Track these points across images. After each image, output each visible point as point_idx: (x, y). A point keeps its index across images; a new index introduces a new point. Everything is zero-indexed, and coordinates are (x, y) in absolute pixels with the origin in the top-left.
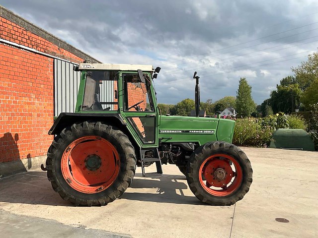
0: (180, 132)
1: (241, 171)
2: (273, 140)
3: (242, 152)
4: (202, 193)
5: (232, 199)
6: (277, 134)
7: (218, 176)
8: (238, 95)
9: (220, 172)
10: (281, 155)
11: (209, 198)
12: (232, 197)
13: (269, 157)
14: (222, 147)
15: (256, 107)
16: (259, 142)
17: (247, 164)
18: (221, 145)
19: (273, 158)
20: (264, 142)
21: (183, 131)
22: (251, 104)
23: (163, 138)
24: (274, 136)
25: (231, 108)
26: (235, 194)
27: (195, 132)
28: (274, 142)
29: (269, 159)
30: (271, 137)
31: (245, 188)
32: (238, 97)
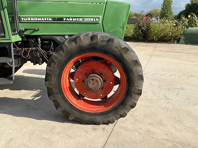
0: (50, 19)
1: (125, 78)
2: (182, 37)
3: (127, 49)
4: (68, 109)
5: (110, 117)
6: (186, 32)
7: (90, 86)
8: (162, 7)
9: (93, 80)
10: (188, 50)
11: (78, 115)
12: (111, 114)
13: (177, 52)
14: (94, 41)
15: (174, 16)
16: (171, 39)
17: (134, 69)
18: (92, 38)
19: (180, 52)
20: (175, 39)
21: (54, 19)
22: (171, 13)
23: (26, 30)
24: (185, 34)
25: (156, 17)
26: (115, 109)
27: (71, 19)
28: (184, 39)
29: (177, 54)
30: (181, 35)
31: (130, 103)
32: (162, 9)
